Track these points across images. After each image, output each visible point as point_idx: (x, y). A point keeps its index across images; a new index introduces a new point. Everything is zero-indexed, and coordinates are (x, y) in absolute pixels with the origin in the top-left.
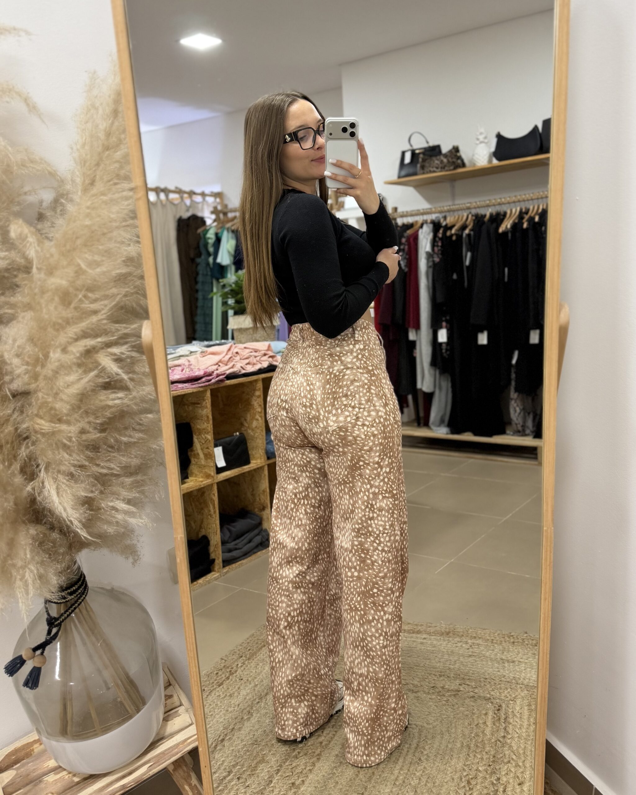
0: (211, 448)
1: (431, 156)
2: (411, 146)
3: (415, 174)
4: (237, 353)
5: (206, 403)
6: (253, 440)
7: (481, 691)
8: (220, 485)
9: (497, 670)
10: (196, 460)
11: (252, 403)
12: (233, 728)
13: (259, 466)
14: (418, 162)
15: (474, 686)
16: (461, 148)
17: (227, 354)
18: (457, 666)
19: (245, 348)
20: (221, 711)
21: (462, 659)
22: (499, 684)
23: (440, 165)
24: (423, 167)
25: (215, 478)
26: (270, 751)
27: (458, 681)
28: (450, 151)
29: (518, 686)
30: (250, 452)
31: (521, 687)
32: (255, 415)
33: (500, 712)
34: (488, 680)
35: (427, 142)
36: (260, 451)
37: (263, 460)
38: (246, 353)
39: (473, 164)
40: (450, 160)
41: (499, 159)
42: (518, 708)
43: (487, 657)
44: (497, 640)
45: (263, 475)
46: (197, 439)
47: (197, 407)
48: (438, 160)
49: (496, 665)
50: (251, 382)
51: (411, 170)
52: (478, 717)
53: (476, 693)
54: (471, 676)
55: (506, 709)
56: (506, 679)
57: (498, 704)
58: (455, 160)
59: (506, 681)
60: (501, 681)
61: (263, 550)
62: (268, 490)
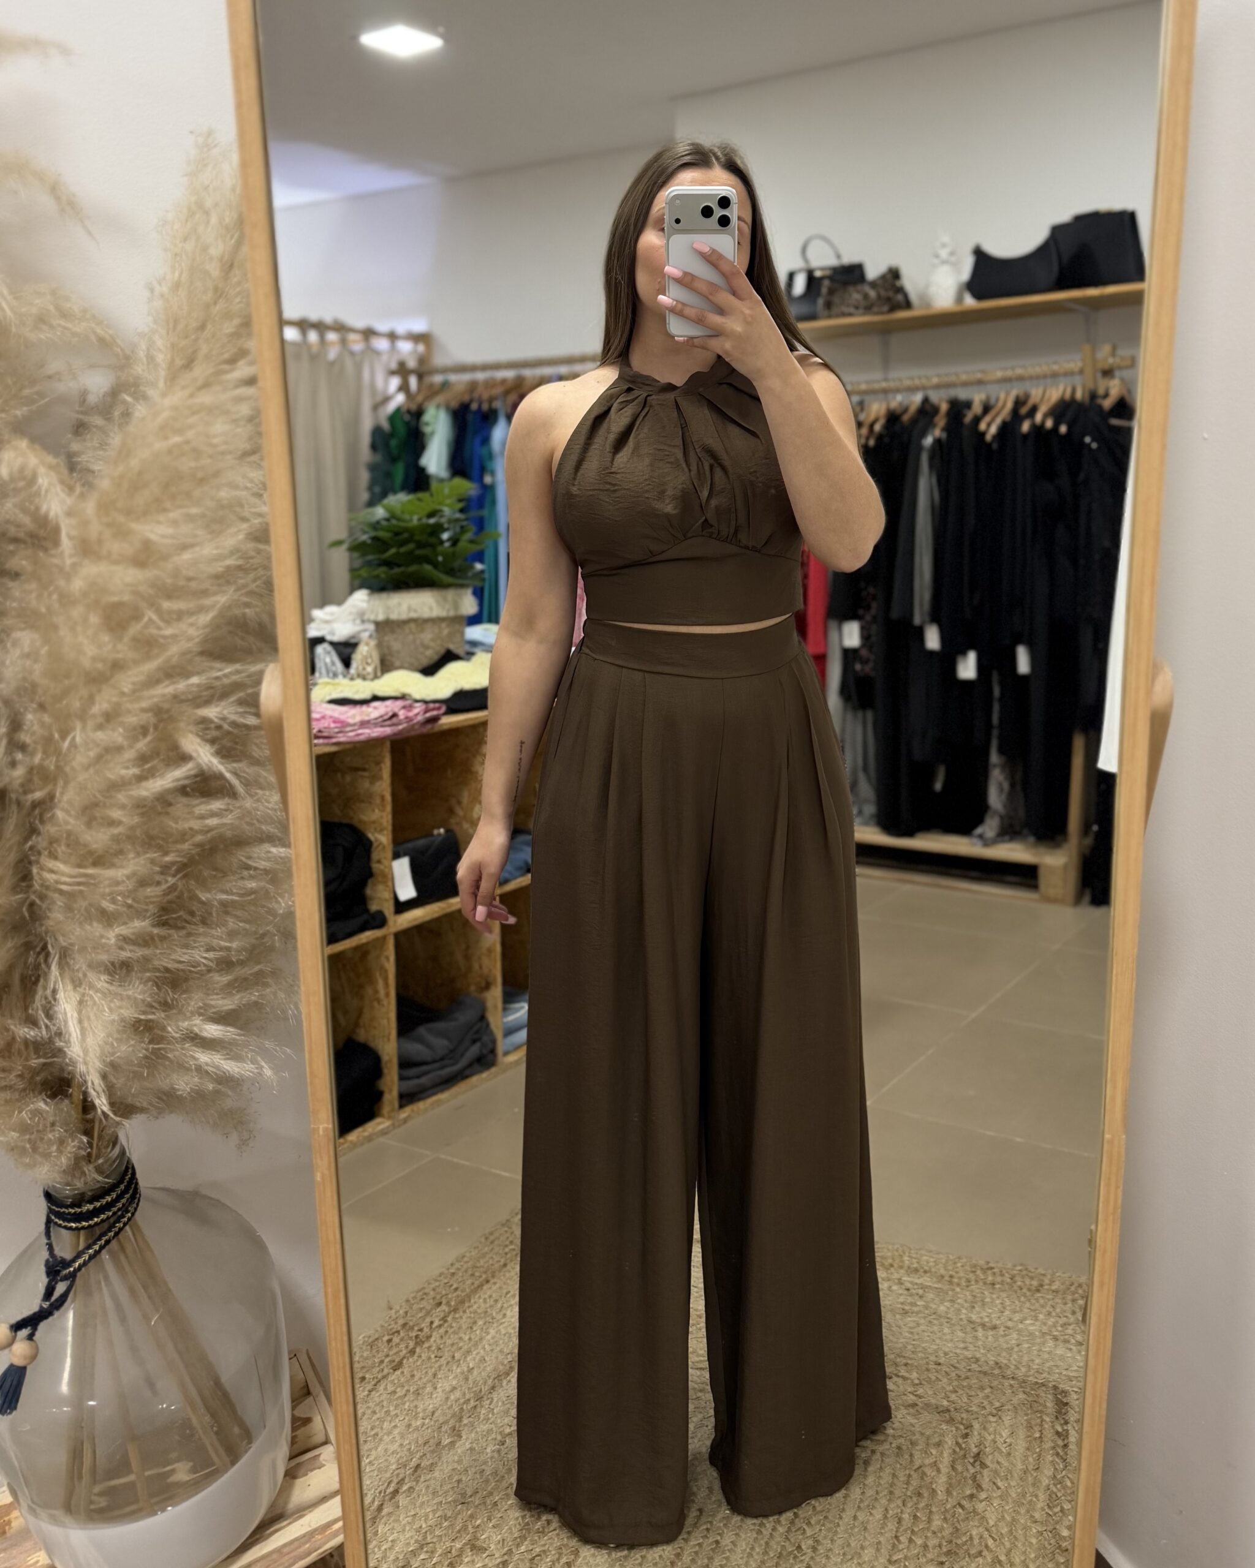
0: (386, 862)
1: (846, 284)
2: (806, 260)
3: (811, 318)
5: (381, 766)
7: (930, 1392)
8: (402, 938)
11: (474, 769)
12: (419, 1465)
14: (818, 294)
15: (917, 1382)
16: (904, 272)
20: (395, 1427)
22: (967, 1378)
23: (863, 303)
24: (828, 305)
25: (393, 922)
28: (883, 277)
29: (1006, 1383)
34: (945, 1368)
35: (838, 256)
39: (926, 302)
40: (883, 293)
41: (979, 296)
42: (1005, 1433)
43: (940, 1316)
44: (959, 1278)
47: (362, 777)
48: (858, 292)
50: (473, 726)
51: (805, 309)
52: (920, 1450)
53: (920, 1397)
54: (911, 1359)
55: (980, 1434)
56: (980, 1366)
57: (964, 1422)
58: (891, 294)
59: (980, 1372)
60: (970, 1370)
61: (481, 1072)
62: (498, 948)
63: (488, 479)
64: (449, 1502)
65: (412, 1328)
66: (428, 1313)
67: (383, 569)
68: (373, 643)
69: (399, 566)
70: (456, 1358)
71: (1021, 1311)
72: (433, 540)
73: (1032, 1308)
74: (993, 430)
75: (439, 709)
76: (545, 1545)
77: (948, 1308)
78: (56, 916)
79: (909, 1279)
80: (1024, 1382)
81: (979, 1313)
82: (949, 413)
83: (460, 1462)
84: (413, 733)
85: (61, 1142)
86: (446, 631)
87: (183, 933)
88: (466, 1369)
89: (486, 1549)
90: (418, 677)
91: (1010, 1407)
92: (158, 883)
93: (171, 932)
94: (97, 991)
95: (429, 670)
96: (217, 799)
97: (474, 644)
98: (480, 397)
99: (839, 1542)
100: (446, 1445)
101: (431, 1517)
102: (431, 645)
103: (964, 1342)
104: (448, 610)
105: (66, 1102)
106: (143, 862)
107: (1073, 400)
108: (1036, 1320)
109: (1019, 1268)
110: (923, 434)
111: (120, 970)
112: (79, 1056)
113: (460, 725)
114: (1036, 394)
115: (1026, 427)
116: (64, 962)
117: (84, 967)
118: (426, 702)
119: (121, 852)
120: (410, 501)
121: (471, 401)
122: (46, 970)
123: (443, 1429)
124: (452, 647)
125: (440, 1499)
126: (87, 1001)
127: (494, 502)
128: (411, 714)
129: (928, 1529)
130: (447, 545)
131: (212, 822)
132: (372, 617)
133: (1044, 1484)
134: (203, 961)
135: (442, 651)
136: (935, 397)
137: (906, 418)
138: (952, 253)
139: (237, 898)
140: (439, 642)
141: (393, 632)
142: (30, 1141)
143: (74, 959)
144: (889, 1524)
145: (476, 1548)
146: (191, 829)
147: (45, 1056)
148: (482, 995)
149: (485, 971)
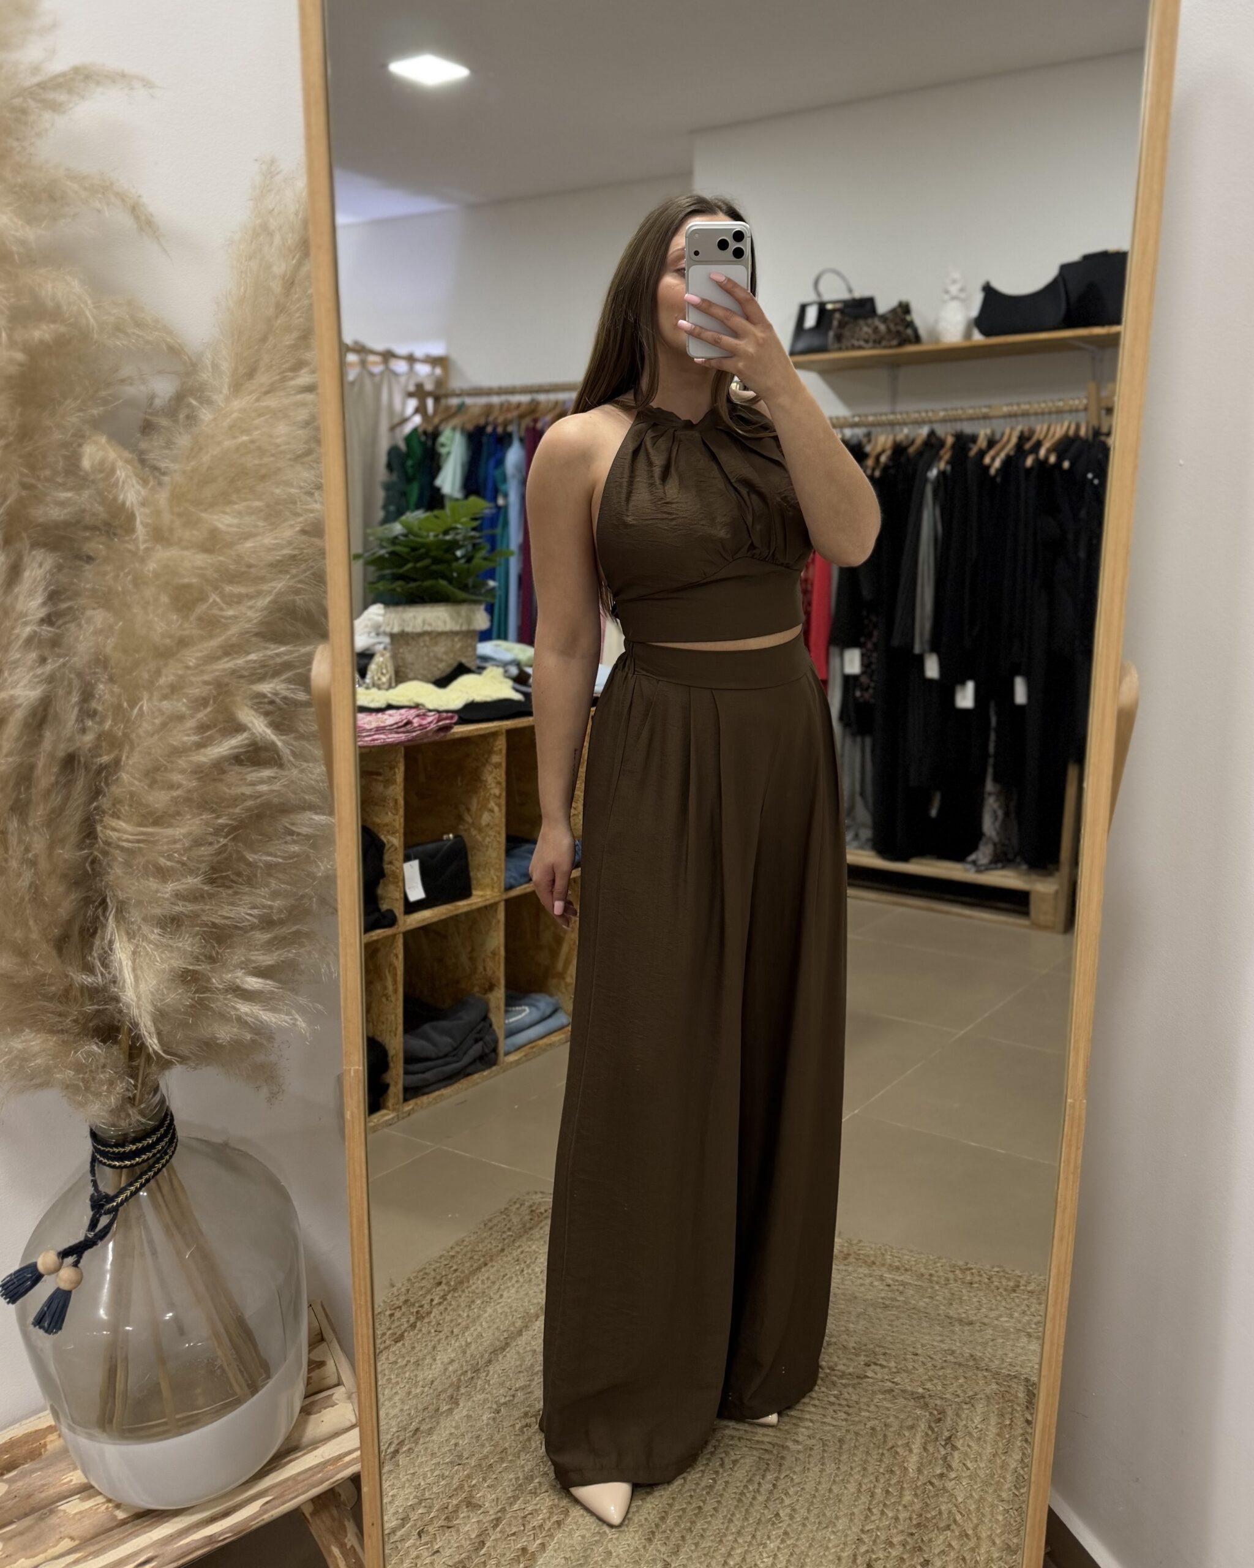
0: (397, 864)
1: (856, 318)
2: (819, 294)
3: (823, 349)
5: (395, 774)
6: (479, 850)
7: (907, 1380)
8: (411, 937)
9: (939, 1338)
11: (484, 778)
12: (418, 1430)
13: (488, 903)
14: (829, 327)
15: (894, 1370)
16: (914, 307)
18: (862, 1325)
21: (870, 1311)
22: (942, 1368)
23: (873, 337)
24: (839, 338)
25: (404, 922)
27: (862, 1358)
28: (893, 311)
29: (980, 1374)
30: (472, 874)
31: (985, 1377)
32: (488, 800)
33: (941, 1424)
34: (921, 1359)
35: (850, 291)
36: (492, 872)
37: (496, 890)
39: (935, 336)
40: (892, 326)
41: (986, 333)
42: (978, 1419)
43: (919, 1311)
44: (939, 1277)
45: (494, 922)
47: (376, 780)
48: (868, 326)
49: (937, 1328)
50: (483, 737)
51: (816, 341)
52: (894, 1432)
53: (897, 1384)
54: (889, 1349)
55: (952, 1420)
56: (955, 1358)
57: (938, 1408)
58: (900, 328)
59: (955, 1363)
60: (945, 1361)
61: (484, 1070)
62: (502, 952)
63: (501, 501)
64: (447, 1463)
65: (413, 1305)
66: (429, 1292)
67: (400, 583)
68: (388, 655)
69: (415, 580)
70: (455, 1333)
71: (997, 1309)
72: (449, 556)
73: (1008, 1306)
74: (997, 464)
75: (451, 718)
76: (536, 1504)
77: (927, 1304)
78: (116, 872)
79: (891, 1276)
80: (998, 1373)
81: (957, 1309)
82: (954, 446)
83: (457, 1427)
84: (426, 741)
85: (111, 1083)
86: (458, 646)
87: (230, 891)
88: (464, 1343)
89: (481, 1507)
90: (431, 688)
91: (983, 1396)
92: (211, 844)
93: (220, 889)
94: (150, 942)
95: (442, 682)
96: (266, 768)
97: (485, 659)
98: (496, 419)
99: (816, 1511)
100: (444, 1412)
101: (429, 1475)
102: (444, 656)
103: (941, 1335)
104: (461, 625)
105: (115, 1047)
106: (198, 822)
107: (1077, 436)
108: (1012, 1317)
109: (996, 1269)
110: (929, 467)
111: (172, 923)
112: (132, 1000)
113: (470, 735)
114: (1040, 430)
115: (1029, 462)
116: (119, 916)
117: (139, 920)
118: (438, 712)
119: (178, 813)
120: (427, 519)
121: (487, 424)
122: (104, 922)
123: (442, 1397)
124: (464, 661)
125: (438, 1460)
126: (140, 952)
127: (506, 524)
128: (424, 722)
129: (899, 1503)
130: (462, 561)
131: (264, 788)
132: (388, 630)
133: (1012, 1466)
134: (248, 917)
135: (455, 664)
136: (941, 431)
137: (911, 450)
138: (962, 290)
139: (281, 860)
140: (451, 655)
141: (407, 644)
142: (83, 1080)
143: (129, 913)
144: (863, 1498)
145: (471, 1504)
146: (243, 794)
147: (98, 1004)
148: (486, 996)
149: (489, 973)
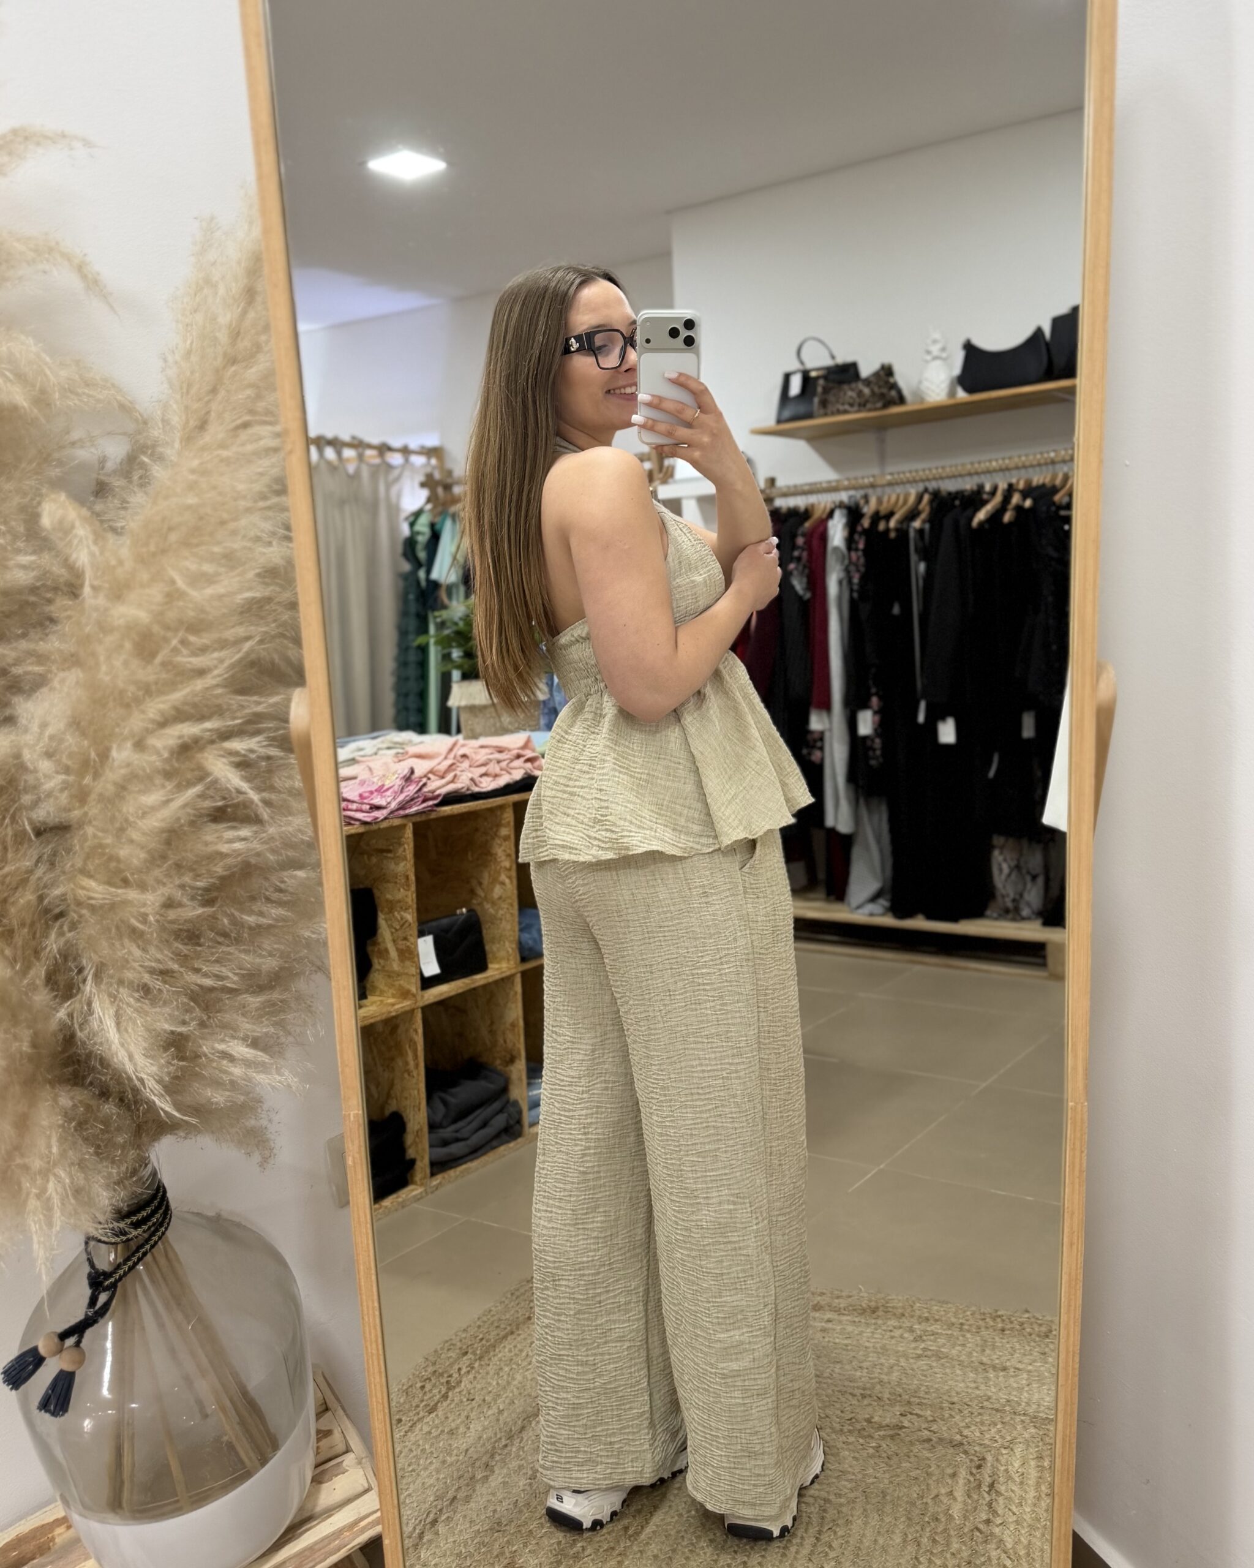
0: (412, 939)
1: (841, 382)
2: (802, 363)
3: (809, 416)
4: (464, 756)
5: (404, 850)
6: (493, 923)
7: (944, 1428)
8: (427, 1010)
9: (973, 1385)
10: (382, 962)
11: (494, 851)
12: (455, 1498)
13: (504, 975)
14: (814, 394)
15: (930, 1418)
16: (897, 369)
17: (446, 758)
18: (895, 1376)
19: (482, 747)
20: (431, 1463)
21: (903, 1362)
22: (980, 1414)
23: (858, 400)
24: (824, 404)
25: (419, 998)
26: (525, 1545)
27: (897, 1408)
28: (876, 374)
29: (1018, 1419)
30: (487, 948)
31: (1023, 1421)
32: (499, 873)
33: (982, 1470)
34: (957, 1407)
35: (833, 357)
36: (507, 944)
37: (512, 962)
38: (482, 756)
39: (919, 396)
40: (876, 389)
41: (969, 390)
42: (1017, 1464)
43: (952, 1359)
44: (970, 1325)
45: (512, 993)
46: (386, 920)
47: (386, 857)
48: (852, 390)
49: (972, 1375)
50: (491, 810)
51: (801, 409)
52: (937, 1481)
53: (934, 1433)
54: (924, 1399)
55: (993, 1465)
56: (991, 1403)
57: (977, 1454)
58: (884, 390)
59: (992, 1409)
60: (982, 1407)
61: (508, 1142)
62: (521, 1023)
64: (487, 1530)
65: (442, 1375)
66: (456, 1361)
70: (487, 1401)
71: (1031, 1354)
77: (960, 1352)
80: (1035, 1417)
81: (989, 1356)
83: (494, 1494)
88: (496, 1411)
91: (1022, 1440)
100: (480, 1480)
101: (469, 1543)
103: (976, 1382)
123: (477, 1465)
125: (477, 1527)
129: (947, 1551)
138: (943, 349)
144: (909, 1547)
148: (507, 1069)
149: (510, 1045)
